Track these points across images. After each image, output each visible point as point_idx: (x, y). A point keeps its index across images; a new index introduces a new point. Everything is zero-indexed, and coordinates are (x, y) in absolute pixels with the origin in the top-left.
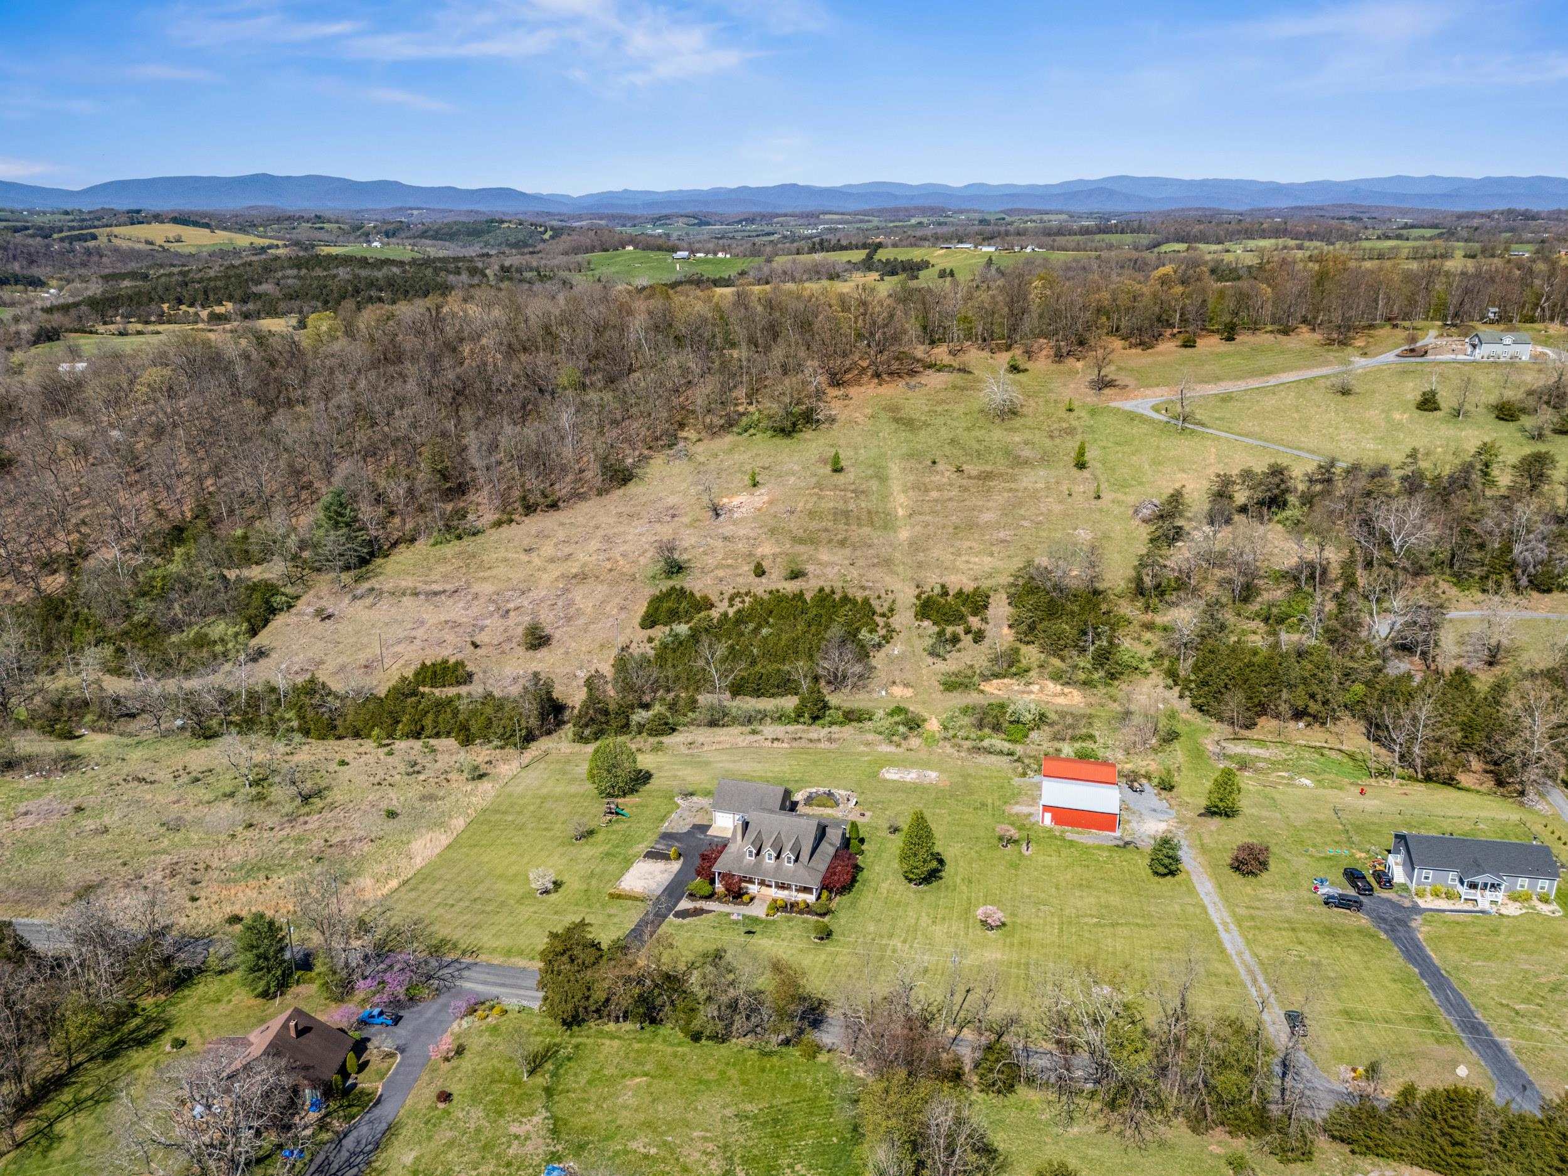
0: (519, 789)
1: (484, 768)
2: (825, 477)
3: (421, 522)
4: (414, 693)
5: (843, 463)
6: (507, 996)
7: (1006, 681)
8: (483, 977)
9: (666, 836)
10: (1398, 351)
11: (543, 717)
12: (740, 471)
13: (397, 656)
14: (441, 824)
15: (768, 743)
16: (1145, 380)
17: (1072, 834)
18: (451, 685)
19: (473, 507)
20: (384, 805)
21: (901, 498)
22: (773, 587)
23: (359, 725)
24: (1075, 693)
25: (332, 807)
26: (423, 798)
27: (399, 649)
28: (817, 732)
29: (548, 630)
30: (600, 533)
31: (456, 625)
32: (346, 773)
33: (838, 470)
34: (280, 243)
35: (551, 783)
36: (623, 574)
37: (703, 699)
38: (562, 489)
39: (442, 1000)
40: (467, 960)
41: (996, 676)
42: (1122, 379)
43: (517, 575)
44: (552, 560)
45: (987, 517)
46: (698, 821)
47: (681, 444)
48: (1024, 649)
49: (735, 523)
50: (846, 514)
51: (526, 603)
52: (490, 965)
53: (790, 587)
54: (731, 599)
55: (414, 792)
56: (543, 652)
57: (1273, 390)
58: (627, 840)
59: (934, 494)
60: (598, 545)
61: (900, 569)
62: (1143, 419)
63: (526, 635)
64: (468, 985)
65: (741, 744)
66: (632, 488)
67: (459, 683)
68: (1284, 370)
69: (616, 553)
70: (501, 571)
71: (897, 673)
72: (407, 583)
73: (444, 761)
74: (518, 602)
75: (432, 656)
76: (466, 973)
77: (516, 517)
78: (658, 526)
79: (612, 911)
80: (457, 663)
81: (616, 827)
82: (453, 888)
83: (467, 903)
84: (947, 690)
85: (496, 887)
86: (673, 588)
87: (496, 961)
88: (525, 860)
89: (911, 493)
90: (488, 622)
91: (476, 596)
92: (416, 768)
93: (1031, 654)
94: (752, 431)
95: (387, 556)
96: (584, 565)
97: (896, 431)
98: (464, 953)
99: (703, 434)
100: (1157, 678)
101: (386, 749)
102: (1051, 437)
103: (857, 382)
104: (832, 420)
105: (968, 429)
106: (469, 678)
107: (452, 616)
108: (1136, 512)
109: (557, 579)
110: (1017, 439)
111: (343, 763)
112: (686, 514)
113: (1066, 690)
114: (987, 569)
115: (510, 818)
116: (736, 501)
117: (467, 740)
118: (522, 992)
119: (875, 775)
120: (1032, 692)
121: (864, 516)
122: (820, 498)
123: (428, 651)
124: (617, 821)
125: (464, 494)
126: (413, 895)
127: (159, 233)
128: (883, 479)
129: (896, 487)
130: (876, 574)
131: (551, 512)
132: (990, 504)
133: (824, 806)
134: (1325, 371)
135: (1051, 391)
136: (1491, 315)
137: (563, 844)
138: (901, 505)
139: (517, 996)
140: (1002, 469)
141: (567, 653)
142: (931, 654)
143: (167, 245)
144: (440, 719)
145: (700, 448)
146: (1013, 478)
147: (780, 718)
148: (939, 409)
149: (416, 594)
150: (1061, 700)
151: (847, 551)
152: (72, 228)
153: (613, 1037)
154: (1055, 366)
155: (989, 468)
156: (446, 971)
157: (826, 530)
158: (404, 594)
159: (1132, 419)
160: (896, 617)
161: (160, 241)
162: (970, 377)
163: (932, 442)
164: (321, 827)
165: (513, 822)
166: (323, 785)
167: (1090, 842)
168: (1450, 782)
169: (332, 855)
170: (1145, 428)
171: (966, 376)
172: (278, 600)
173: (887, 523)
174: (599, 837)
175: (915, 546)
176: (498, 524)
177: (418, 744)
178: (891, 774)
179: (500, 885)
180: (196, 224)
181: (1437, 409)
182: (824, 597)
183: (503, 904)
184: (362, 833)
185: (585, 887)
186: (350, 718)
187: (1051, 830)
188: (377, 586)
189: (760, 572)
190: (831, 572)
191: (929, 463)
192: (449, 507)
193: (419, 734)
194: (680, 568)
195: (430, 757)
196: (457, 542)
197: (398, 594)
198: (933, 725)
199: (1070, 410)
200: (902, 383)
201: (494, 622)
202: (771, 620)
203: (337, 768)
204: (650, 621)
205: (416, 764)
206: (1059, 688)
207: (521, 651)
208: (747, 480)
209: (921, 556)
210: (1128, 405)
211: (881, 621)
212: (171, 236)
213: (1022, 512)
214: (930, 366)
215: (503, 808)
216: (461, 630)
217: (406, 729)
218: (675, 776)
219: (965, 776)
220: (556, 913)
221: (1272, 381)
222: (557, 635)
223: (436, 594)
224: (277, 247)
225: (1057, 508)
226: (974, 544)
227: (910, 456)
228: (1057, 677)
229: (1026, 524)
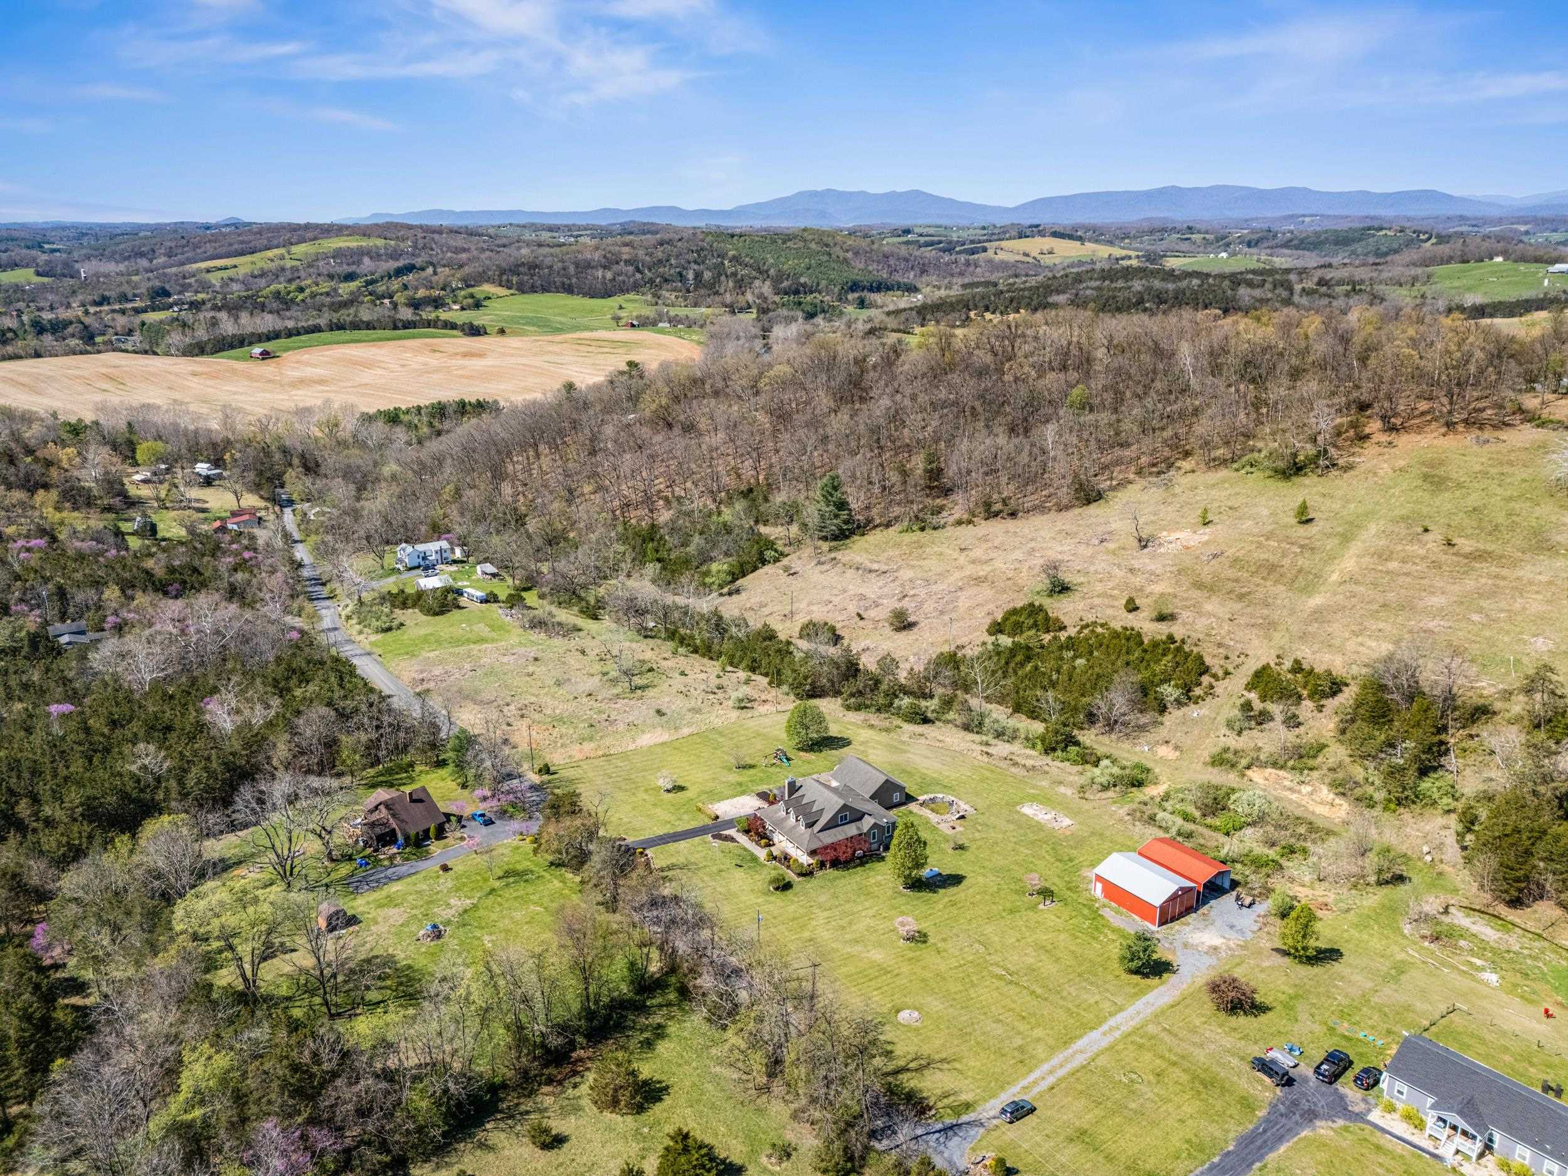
2: (1283, 526)
13: (809, 613)
15: (977, 754)
17: (1111, 911)
19: (951, 505)
21: (1349, 563)
22: (1133, 624)
28: (1045, 763)
29: (919, 618)
30: (1031, 545)
32: (676, 680)
33: (1305, 521)
34: (1133, 254)
35: (779, 727)
38: (1032, 501)
41: (1274, 764)
43: (937, 569)
44: (974, 561)
45: (1434, 601)
47: (1171, 473)
49: (1154, 557)
50: (1273, 568)
51: (923, 592)
53: (1148, 628)
54: (1085, 627)
56: (903, 636)
58: (765, 780)
59: (1393, 565)
60: (1019, 556)
61: (1279, 635)
70: (930, 562)
71: (1179, 734)
72: (860, 559)
74: (919, 590)
77: (976, 520)
78: (1083, 548)
81: (772, 769)
84: (1212, 763)
86: (1032, 604)
89: (1366, 559)
90: (885, 601)
91: (895, 579)
92: (718, 690)
94: (1249, 469)
95: (864, 535)
96: (993, 570)
97: (1415, 488)
99: (1201, 466)
101: (721, 674)
104: (1351, 467)
109: (962, 578)
111: (683, 673)
112: (1117, 541)
113: (1338, 801)
116: (1174, 536)
117: (776, 683)
120: (1299, 792)
121: (1291, 574)
122: (1260, 547)
123: (830, 614)
124: (778, 766)
127: (1034, 246)
128: (1348, 539)
129: (1355, 550)
130: (1248, 634)
131: (1007, 520)
132: (1452, 587)
133: (935, 811)
138: (1342, 570)
140: (1510, 551)
142: (1230, 726)
143: (1039, 257)
145: (1185, 479)
146: (1515, 564)
148: (1494, 471)
149: (859, 569)
150: (1321, 809)
151: (1239, 606)
152: (972, 242)
157: (1237, 580)
158: (851, 567)
160: (1227, 681)
161: (1035, 253)
172: (769, 554)
173: (1309, 585)
174: (752, 772)
175: (1317, 615)
176: (959, 523)
178: (1029, 809)
180: (1071, 237)
183: (637, 788)
185: (694, 797)
187: (1094, 901)
188: (840, 557)
189: (1130, 607)
190: (1201, 623)
191: (1420, 530)
194: (1066, 589)
196: (917, 533)
197: (848, 566)
198: (1157, 790)
200: (1475, 436)
201: (889, 603)
204: (996, 628)
205: (723, 688)
206: (1332, 796)
207: (888, 631)
209: (1313, 627)
211: (1206, 682)
212: (1045, 248)
214: (1532, 420)
222: (923, 623)
223: (871, 571)
224: (1130, 258)
226: (1387, 627)
227: (1403, 519)
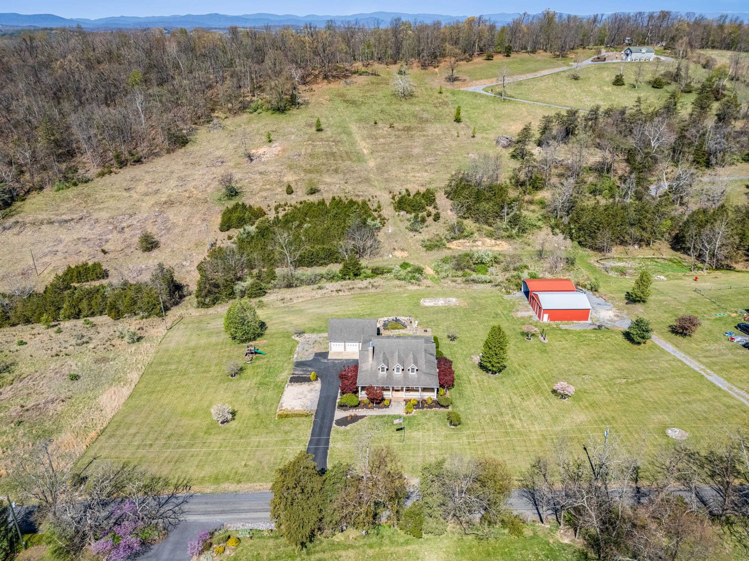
0: (172, 345)
1: (139, 333)
2: (312, 134)
3: (46, 176)
4: (68, 287)
5: (323, 126)
6: (230, 521)
7: (461, 241)
8: (202, 507)
9: (299, 364)
10: (592, 59)
11: (171, 294)
12: (258, 133)
13: (46, 265)
14: (119, 380)
15: (334, 294)
16: (474, 77)
17: (564, 325)
18: (93, 280)
19: (81, 165)
20: (65, 370)
21: (363, 144)
22: (302, 199)
23: (29, 314)
24: (504, 243)
25: (20, 378)
26: (97, 361)
27: (47, 259)
28: (360, 283)
29: (156, 238)
30: (175, 175)
31: (86, 240)
32: (25, 351)
33: (319, 130)
35: (194, 337)
36: (198, 199)
37: (279, 271)
38: (142, 149)
39: (173, 537)
40: (182, 494)
41: (454, 238)
42: (461, 76)
43: (124, 206)
44: (146, 194)
45: (416, 151)
46: (317, 350)
47: (215, 121)
48: (465, 222)
49: (264, 163)
50: (333, 154)
51: (135, 222)
52: (204, 495)
53: (314, 199)
54: (276, 209)
55: (88, 358)
56: (155, 253)
57: (542, 78)
58: (271, 371)
59: (382, 140)
60: (176, 183)
61: (376, 183)
62: (482, 96)
63: (141, 242)
64: (191, 518)
65: (317, 296)
66: (189, 147)
67: (98, 278)
68: (542, 69)
69: (190, 186)
70: (111, 203)
71: (395, 243)
72: (43, 216)
73: (104, 332)
74: (129, 222)
75: (74, 262)
76: (186, 507)
77: (114, 169)
78: (213, 168)
79: (287, 428)
80: (95, 265)
81: (258, 363)
82: (147, 430)
83: (163, 441)
84: (428, 250)
85: (182, 423)
86: (237, 204)
87: (209, 489)
88: (198, 398)
89: (368, 141)
90: (110, 236)
91: (97, 221)
92: (84, 340)
93: (469, 224)
94: (259, 111)
95: (24, 200)
96: (170, 196)
97: (347, 107)
98: (176, 487)
99: (228, 114)
100: (546, 230)
101: (56, 329)
102: (436, 107)
103: (315, 82)
104: (307, 103)
105: (388, 104)
106: (105, 275)
107: (82, 235)
108: (498, 142)
109: (153, 205)
110: (417, 109)
111: (22, 343)
112: (230, 161)
114: (427, 179)
115: (173, 367)
116: (261, 151)
117: (118, 315)
118: (243, 516)
119: (417, 304)
121: (344, 155)
122: (314, 146)
123: (69, 259)
124: (256, 358)
125: (73, 157)
126: (113, 441)
128: (349, 134)
129: (358, 138)
130: (363, 187)
131: (138, 165)
132: (416, 144)
133: (396, 328)
134: (561, 69)
135: (426, 83)
136: (627, 42)
137: (222, 381)
138: (364, 148)
139: (240, 520)
140: (415, 125)
141: (173, 251)
142: (411, 230)
144: (93, 303)
145: (228, 122)
146: (423, 130)
147: (332, 278)
148: (368, 94)
149: (52, 223)
150: (496, 248)
151: (341, 176)
153: (347, 547)
154: (423, 71)
155: (408, 125)
156: (166, 508)
157: (323, 164)
158: (42, 223)
159: (476, 96)
160: (384, 211)
162: (379, 78)
163: (370, 112)
164: (15, 396)
165: (176, 369)
166: (9, 362)
167: (578, 329)
168: (729, 268)
169: (31, 417)
170: (483, 101)
171: (376, 77)
173: (360, 158)
174: (249, 372)
175: (381, 170)
176: (102, 174)
177: (80, 322)
178: (427, 303)
179: (185, 421)
181: (623, 84)
182: (337, 202)
183: (194, 437)
184: (52, 396)
185: (254, 412)
186: (19, 309)
187: (549, 325)
188: (20, 220)
189: (290, 191)
190: (335, 188)
191: (373, 123)
192: (64, 166)
193: (78, 315)
194: (237, 193)
195: (93, 331)
196: (75, 188)
197: (37, 224)
198: (429, 271)
199: (441, 93)
200: (342, 82)
201: (114, 236)
202: (308, 219)
203: (18, 347)
204: (226, 226)
205: (83, 336)
207: (139, 253)
208: (265, 139)
209: (386, 175)
210: (471, 89)
211: (375, 214)
213: (435, 147)
214: (355, 73)
215: (165, 360)
216: (91, 244)
217: (67, 313)
218: (284, 322)
219: (474, 298)
220: (241, 438)
221: (538, 74)
222: (163, 240)
223: (66, 221)
225: (454, 144)
226: (414, 166)
227: (360, 120)
228: (490, 235)
229: (440, 153)
